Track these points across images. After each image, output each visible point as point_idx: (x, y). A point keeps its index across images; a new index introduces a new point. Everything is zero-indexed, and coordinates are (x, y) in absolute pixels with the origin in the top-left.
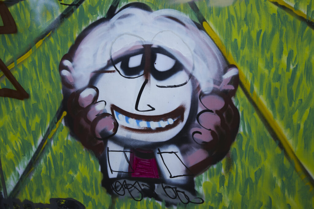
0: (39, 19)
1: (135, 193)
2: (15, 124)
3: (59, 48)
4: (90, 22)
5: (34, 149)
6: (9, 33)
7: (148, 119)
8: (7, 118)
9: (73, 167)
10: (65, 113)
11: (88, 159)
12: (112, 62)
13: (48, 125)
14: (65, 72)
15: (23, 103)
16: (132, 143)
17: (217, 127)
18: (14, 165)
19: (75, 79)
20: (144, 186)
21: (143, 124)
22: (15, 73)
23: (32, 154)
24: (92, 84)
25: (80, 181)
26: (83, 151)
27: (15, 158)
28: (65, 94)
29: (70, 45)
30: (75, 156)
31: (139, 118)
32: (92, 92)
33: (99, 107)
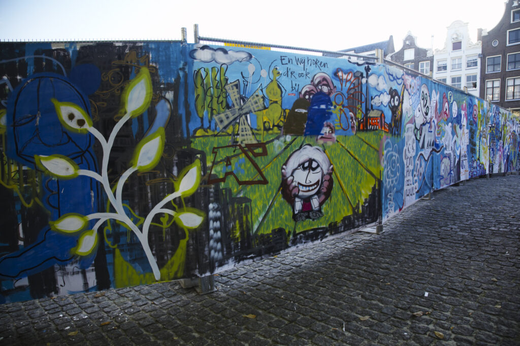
0: (276, 149)
1: (304, 218)
2: (261, 196)
3: (282, 161)
4: (294, 151)
5: (268, 207)
6: (264, 155)
7: (309, 186)
8: (258, 194)
9: (282, 212)
10: (281, 188)
11: (288, 207)
12: (299, 165)
13: (274, 195)
14: (283, 171)
15: (266, 186)
16: (303, 197)
17: (328, 186)
18: (258, 217)
19: (286, 173)
20: (306, 214)
21: (308, 188)
22: (264, 173)
23: (267, 209)
24: (292, 175)
25: (284, 218)
26: (287, 204)
27: (259, 213)
28: (283, 180)
29: (286, 159)
30: (284, 207)
31: (306, 186)
32: (291, 178)
33: (294, 184)
